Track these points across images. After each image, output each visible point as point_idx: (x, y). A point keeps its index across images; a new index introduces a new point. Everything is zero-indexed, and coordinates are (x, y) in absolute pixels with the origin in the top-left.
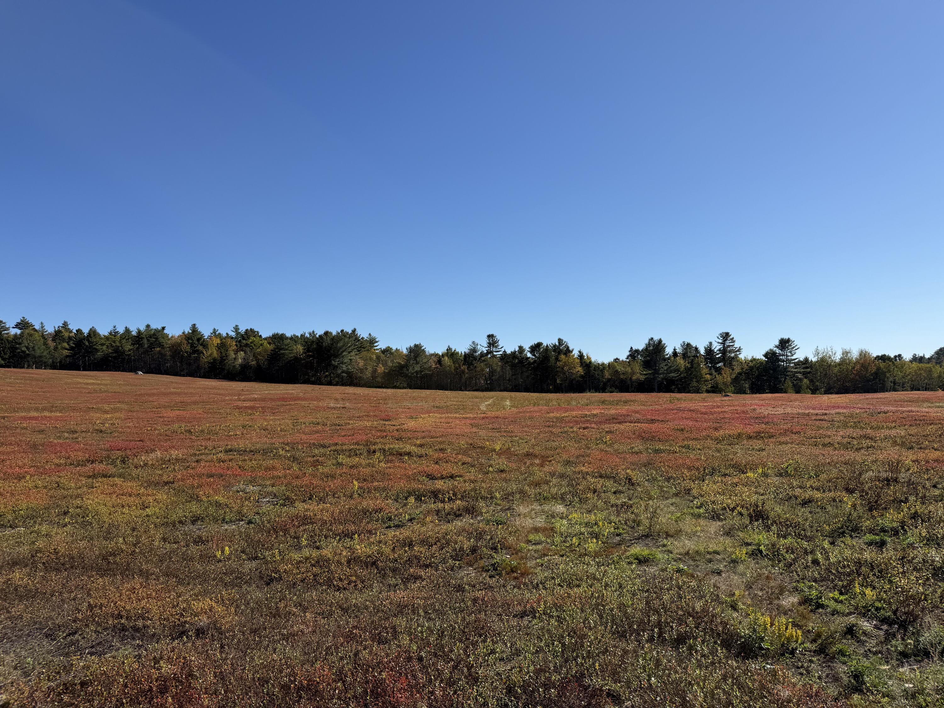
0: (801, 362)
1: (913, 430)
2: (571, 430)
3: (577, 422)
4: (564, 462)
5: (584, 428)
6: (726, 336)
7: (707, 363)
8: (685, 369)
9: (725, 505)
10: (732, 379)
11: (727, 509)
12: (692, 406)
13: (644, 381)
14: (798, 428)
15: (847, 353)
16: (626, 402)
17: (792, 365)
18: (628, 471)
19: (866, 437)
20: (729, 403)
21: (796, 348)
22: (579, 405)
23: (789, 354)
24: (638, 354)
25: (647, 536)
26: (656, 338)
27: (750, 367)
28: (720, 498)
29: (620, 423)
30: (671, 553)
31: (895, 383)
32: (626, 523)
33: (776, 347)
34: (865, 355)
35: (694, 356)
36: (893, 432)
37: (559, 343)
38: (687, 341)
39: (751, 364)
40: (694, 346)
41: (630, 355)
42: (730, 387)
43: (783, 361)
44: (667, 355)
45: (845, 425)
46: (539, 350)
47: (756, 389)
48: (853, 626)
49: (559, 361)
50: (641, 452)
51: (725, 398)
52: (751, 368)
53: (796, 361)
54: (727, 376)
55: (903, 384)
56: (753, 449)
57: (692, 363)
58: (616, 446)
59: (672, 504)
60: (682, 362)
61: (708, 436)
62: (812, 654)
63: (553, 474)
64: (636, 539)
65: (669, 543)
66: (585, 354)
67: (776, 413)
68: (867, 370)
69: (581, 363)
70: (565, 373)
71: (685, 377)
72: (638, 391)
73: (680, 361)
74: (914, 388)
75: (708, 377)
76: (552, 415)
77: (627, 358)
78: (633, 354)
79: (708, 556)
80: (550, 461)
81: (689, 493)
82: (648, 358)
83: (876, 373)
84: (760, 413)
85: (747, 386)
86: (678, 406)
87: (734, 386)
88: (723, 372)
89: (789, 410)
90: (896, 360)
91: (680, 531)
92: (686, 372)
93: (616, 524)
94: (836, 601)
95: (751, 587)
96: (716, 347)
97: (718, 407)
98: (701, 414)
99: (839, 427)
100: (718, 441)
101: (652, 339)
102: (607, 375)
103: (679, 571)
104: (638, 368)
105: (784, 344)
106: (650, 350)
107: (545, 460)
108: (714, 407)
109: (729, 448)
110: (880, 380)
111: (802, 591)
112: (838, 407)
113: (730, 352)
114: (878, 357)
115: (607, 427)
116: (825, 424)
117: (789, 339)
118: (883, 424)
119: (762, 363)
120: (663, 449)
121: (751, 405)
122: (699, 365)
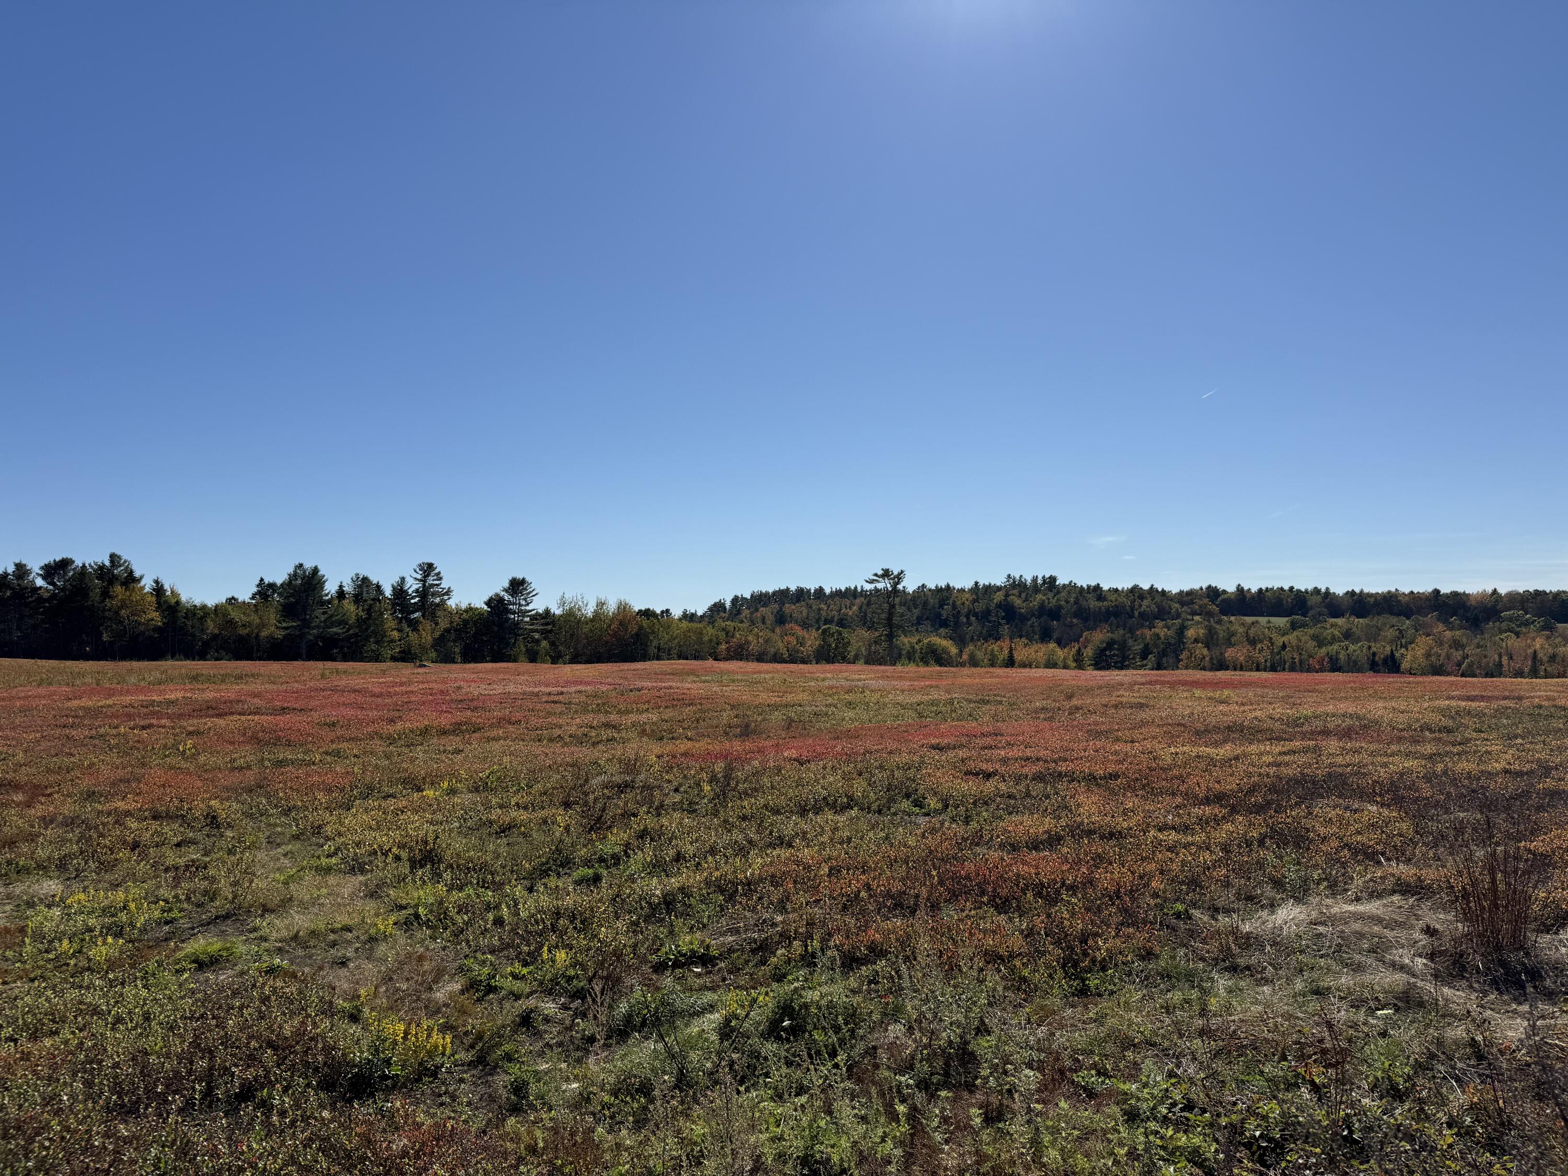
0: (540, 615)
1: (668, 714)
2: (114, 732)
3: (130, 717)
4: (81, 794)
5: (143, 728)
6: (428, 569)
7: (395, 612)
8: (358, 620)
9: (375, 846)
10: (435, 639)
11: (379, 853)
12: (357, 682)
13: (282, 641)
14: (518, 715)
15: (603, 604)
16: (240, 677)
17: (527, 619)
18: (213, 803)
19: (607, 725)
20: (420, 678)
21: (534, 593)
22: (142, 684)
23: (523, 602)
24: (274, 592)
25: (227, 917)
26: (308, 565)
27: (464, 620)
28: (369, 835)
29: (219, 716)
30: (266, 940)
31: (659, 649)
32: (188, 899)
33: (506, 590)
34: (625, 608)
35: (373, 600)
36: (643, 717)
37: (112, 561)
38: (363, 573)
39: (465, 616)
40: (375, 582)
41: (259, 593)
42: (429, 652)
43: (514, 613)
44: (327, 595)
45: (585, 710)
46: (65, 574)
47: (472, 655)
48: (532, 1011)
49: (111, 597)
50: (249, 767)
51: (421, 670)
52: (466, 622)
53: (533, 612)
54: (427, 634)
55: (669, 651)
56: (444, 751)
57: (369, 611)
58: (202, 759)
59: (285, 855)
60: (352, 608)
61: (376, 733)
62: (466, 1068)
63: (47, 821)
64: (202, 925)
65: (264, 924)
66: (167, 587)
67: (491, 693)
68: (626, 629)
69: (158, 603)
70: (121, 622)
71: (356, 635)
72: (268, 659)
73: (349, 606)
74: (681, 656)
75: (395, 634)
76: (75, 703)
77: (253, 598)
78: (265, 590)
79: (332, 937)
80: (50, 795)
81: (319, 833)
82: (292, 599)
83: (637, 635)
84: (467, 693)
85: (457, 650)
86: (335, 683)
87: (436, 650)
88: (420, 628)
89: (511, 688)
90: (663, 617)
91: (290, 899)
92: (358, 626)
93: (168, 903)
94: (515, 977)
95: (391, 979)
96: (412, 586)
97: (402, 684)
98: (372, 696)
99: (576, 712)
100: (391, 740)
101: (301, 565)
102: (211, 627)
103: (271, 971)
104: (272, 616)
105: (517, 586)
106: (296, 586)
107: (36, 792)
108: (395, 684)
109: (406, 750)
110: (641, 644)
111: (470, 970)
112: (581, 683)
113: (434, 594)
114: (640, 611)
115: (191, 724)
116: (559, 708)
117: (524, 579)
118: (634, 706)
119: (483, 615)
120: (291, 760)
121: (456, 680)
122: (382, 614)
